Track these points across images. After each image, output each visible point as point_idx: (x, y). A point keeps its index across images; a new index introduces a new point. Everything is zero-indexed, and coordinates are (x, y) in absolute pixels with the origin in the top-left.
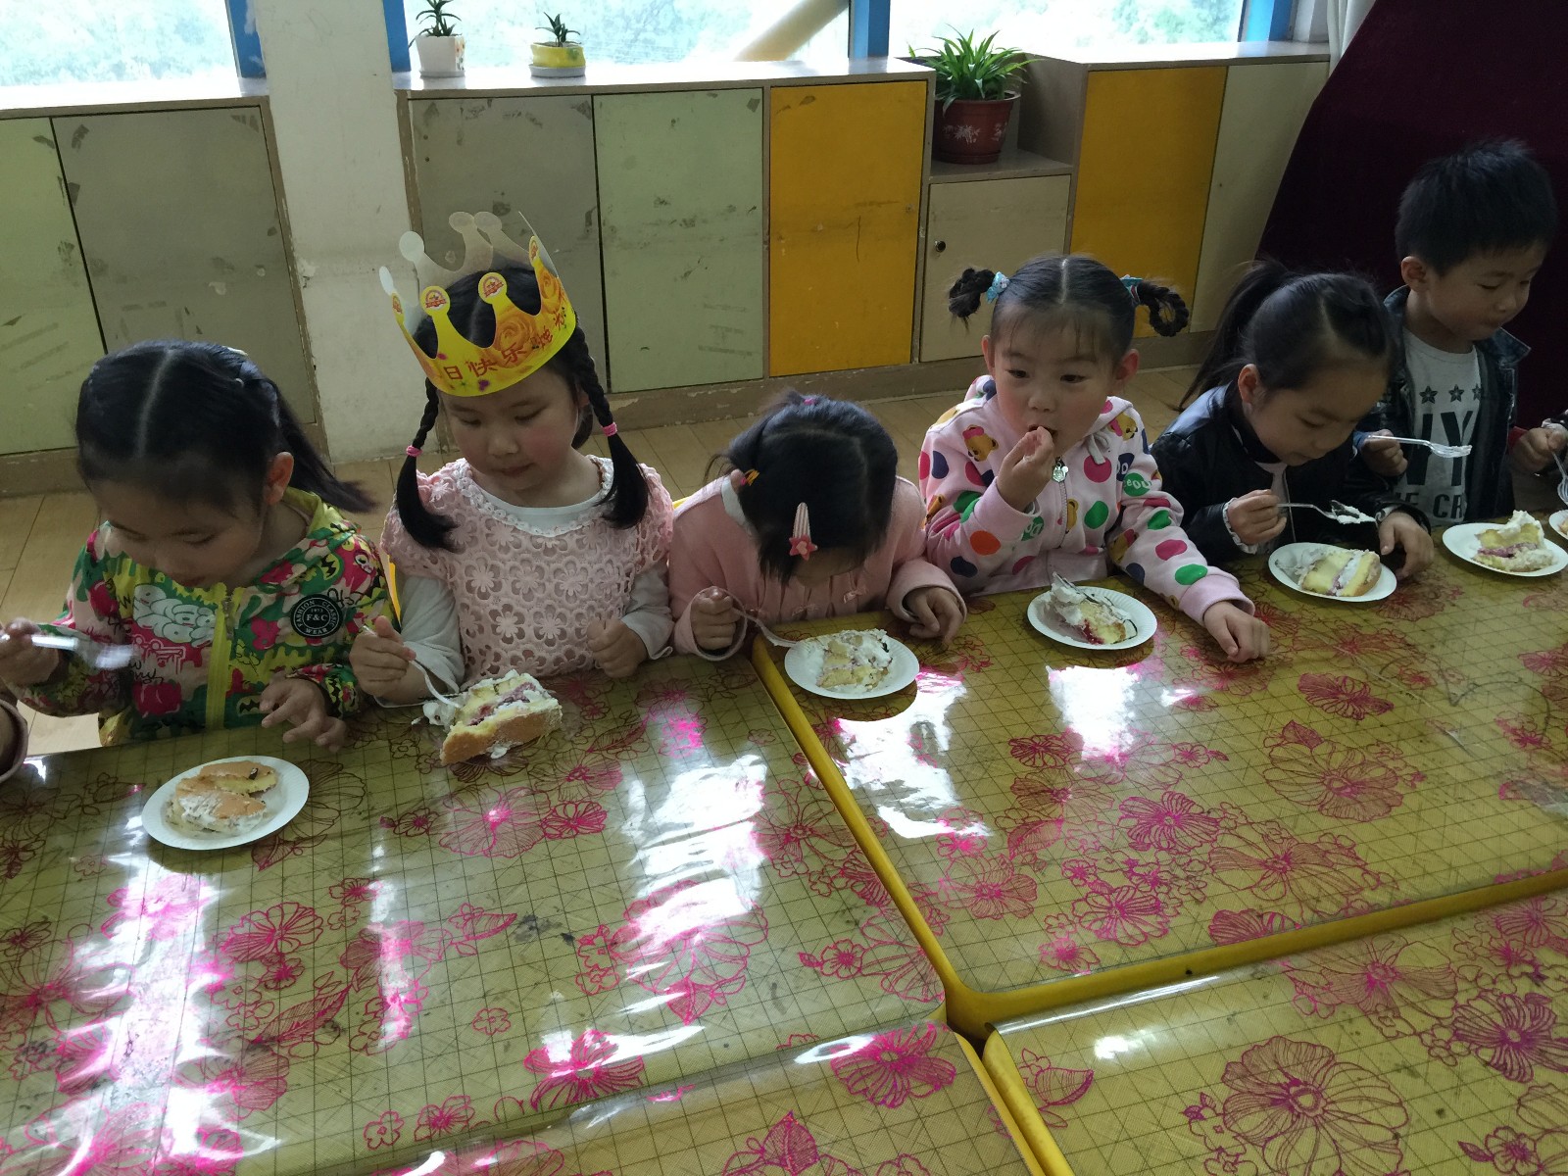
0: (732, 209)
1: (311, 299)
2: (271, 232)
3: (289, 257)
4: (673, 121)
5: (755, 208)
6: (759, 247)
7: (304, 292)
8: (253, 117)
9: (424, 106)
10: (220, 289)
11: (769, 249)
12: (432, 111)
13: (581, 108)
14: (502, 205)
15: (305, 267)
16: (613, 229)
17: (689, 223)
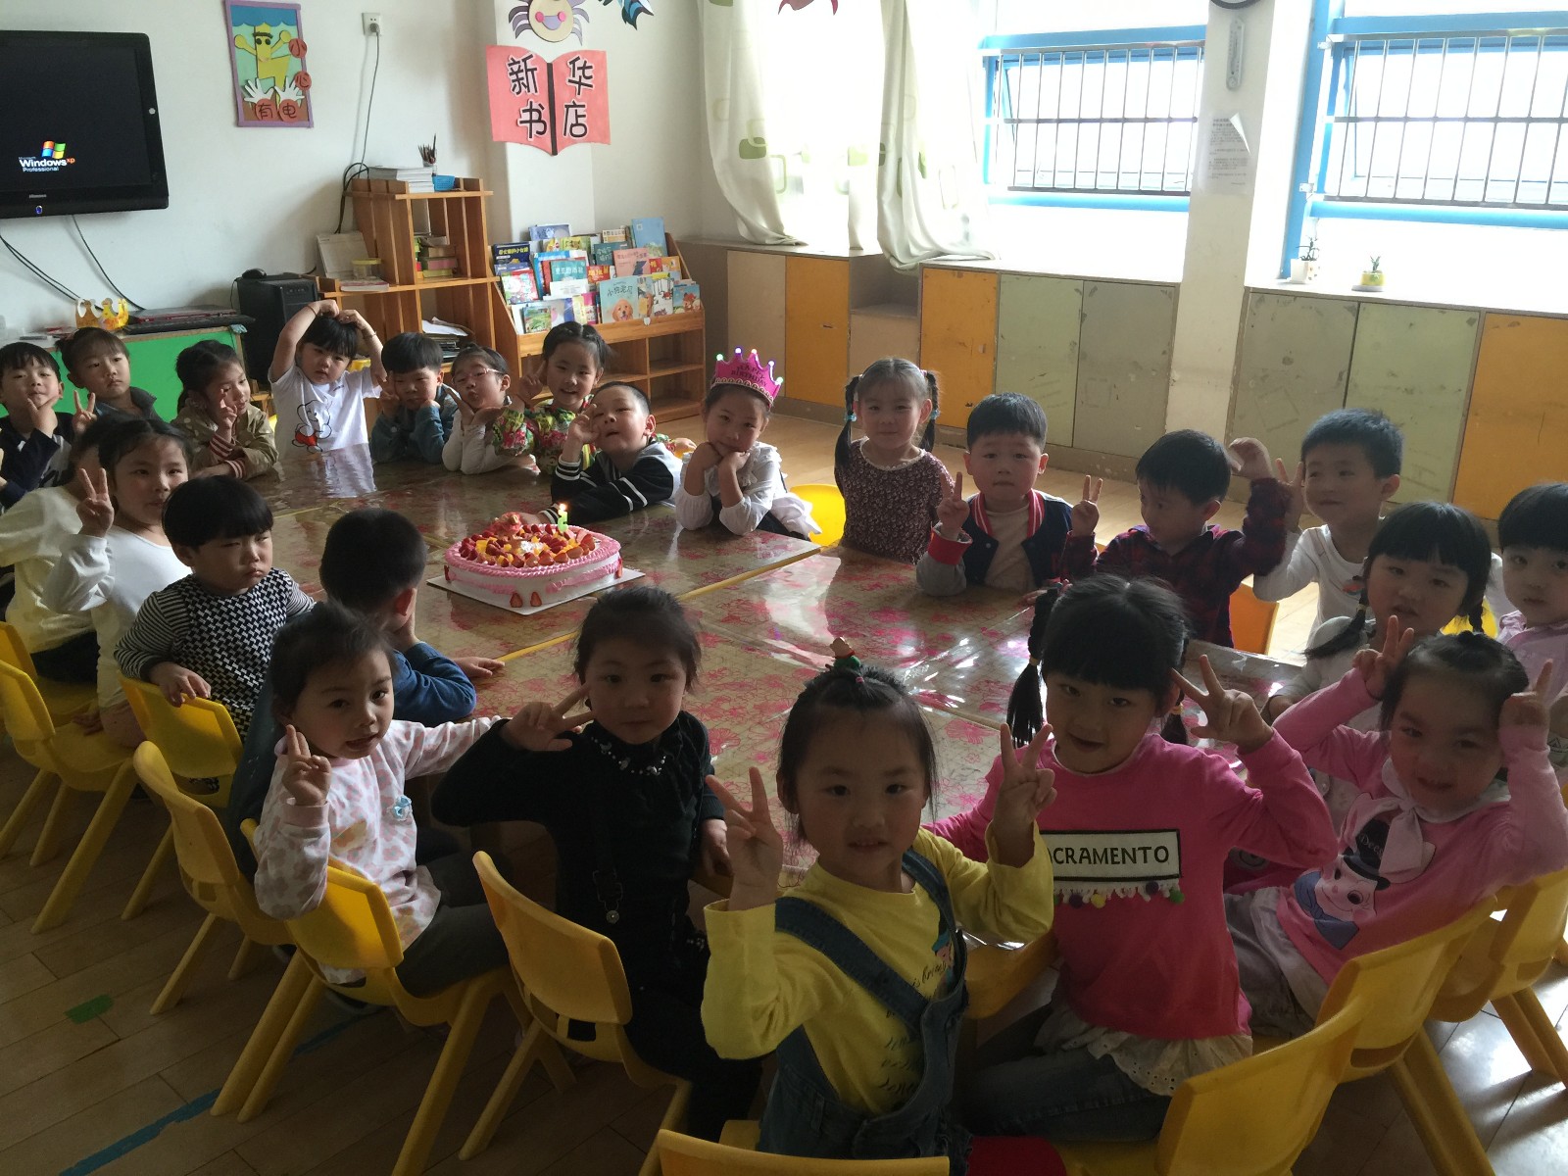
0: (1443, 388)
1: (1175, 392)
2: (1164, 353)
3: (1168, 368)
4: (1411, 325)
5: (1460, 390)
6: (1459, 418)
7: (1171, 387)
8: (1170, 293)
9: (1257, 296)
10: (1133, 377)
11: (1466, 420)
12: (1261, 300)
13: (1350, 309)
14: (1289, 359)
15: (1175, 375)
16: (1356, 386)
17: (1410, 391)
